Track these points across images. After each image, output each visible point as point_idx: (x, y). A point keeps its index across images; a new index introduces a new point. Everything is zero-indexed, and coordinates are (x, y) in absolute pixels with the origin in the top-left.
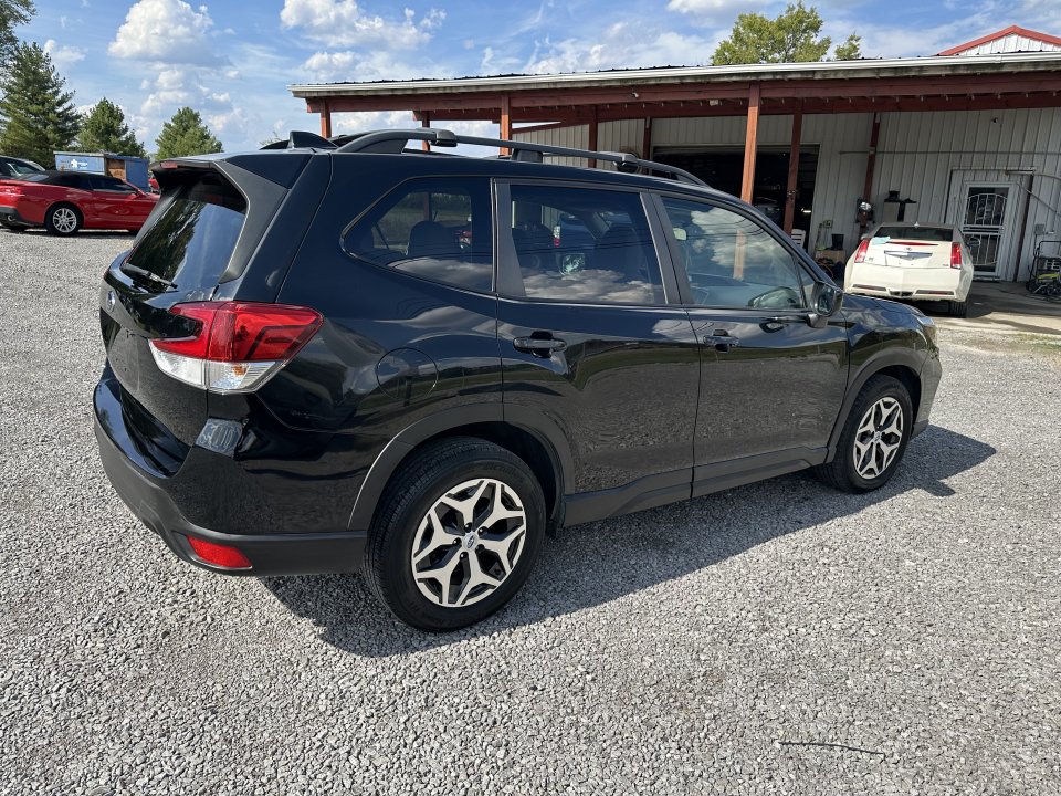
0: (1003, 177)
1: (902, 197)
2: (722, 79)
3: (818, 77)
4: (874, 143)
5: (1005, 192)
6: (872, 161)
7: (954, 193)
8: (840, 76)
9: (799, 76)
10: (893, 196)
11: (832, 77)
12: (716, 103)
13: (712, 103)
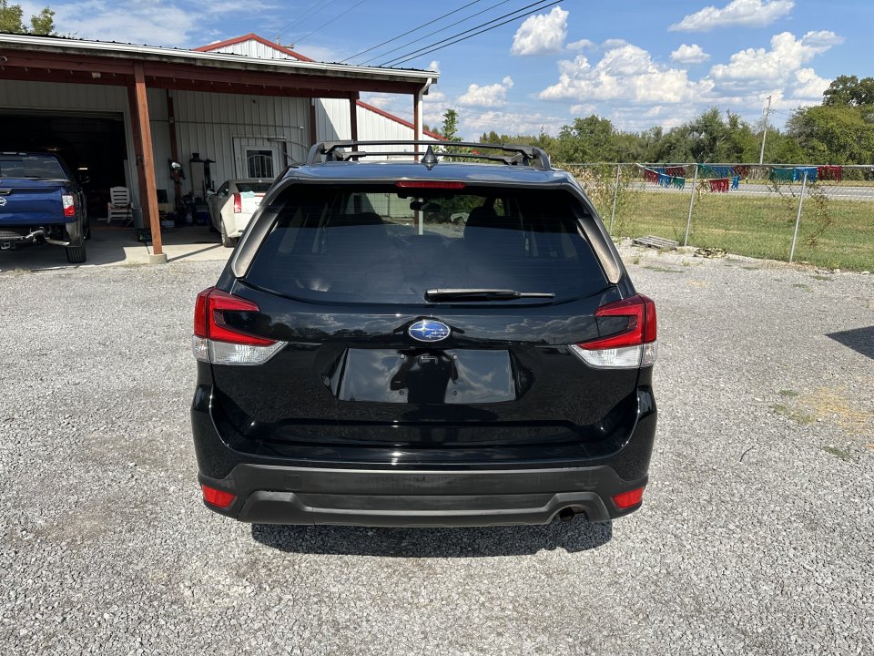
0: (266, 143)
1: (202, 157)
2: (109, 55)
3: (199, 64)
4: (171, 113)
5: (269, 153)
6: (172, 128)
7: (238, 155)
8: (218, 65)
9: (183, 61)
10: (196, 157)
11: (211, 65)
12: (99, 75)
13: (94, 75)
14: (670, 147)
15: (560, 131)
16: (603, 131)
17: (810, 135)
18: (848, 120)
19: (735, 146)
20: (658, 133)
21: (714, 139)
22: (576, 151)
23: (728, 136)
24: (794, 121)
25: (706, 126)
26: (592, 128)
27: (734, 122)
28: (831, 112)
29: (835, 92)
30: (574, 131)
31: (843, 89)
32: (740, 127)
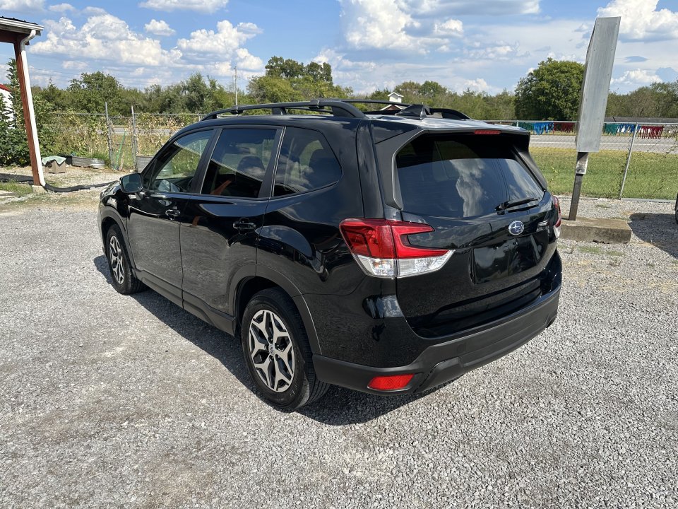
14: (169, 101)
15: (70, 83)
16: (110, 86)
17: (264, 97)
18: (284, 87)
19: (217, 102)
20: (158, 90)
21: (202, 96)
22: (89, 101)
23: (211, 95)
24: (251, 86)
25: (195, 86)
26: (100, 82)
27: (213, 85)
28: (273, 81)
29: (271, 67)
30: (83, 84)
31: (276, 66)
32: (218, 88)
